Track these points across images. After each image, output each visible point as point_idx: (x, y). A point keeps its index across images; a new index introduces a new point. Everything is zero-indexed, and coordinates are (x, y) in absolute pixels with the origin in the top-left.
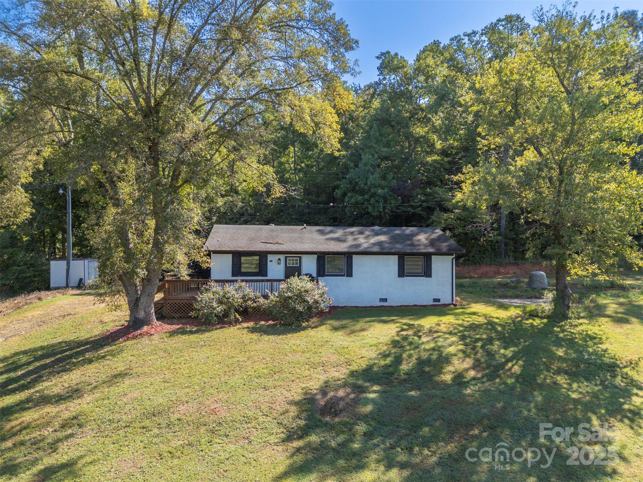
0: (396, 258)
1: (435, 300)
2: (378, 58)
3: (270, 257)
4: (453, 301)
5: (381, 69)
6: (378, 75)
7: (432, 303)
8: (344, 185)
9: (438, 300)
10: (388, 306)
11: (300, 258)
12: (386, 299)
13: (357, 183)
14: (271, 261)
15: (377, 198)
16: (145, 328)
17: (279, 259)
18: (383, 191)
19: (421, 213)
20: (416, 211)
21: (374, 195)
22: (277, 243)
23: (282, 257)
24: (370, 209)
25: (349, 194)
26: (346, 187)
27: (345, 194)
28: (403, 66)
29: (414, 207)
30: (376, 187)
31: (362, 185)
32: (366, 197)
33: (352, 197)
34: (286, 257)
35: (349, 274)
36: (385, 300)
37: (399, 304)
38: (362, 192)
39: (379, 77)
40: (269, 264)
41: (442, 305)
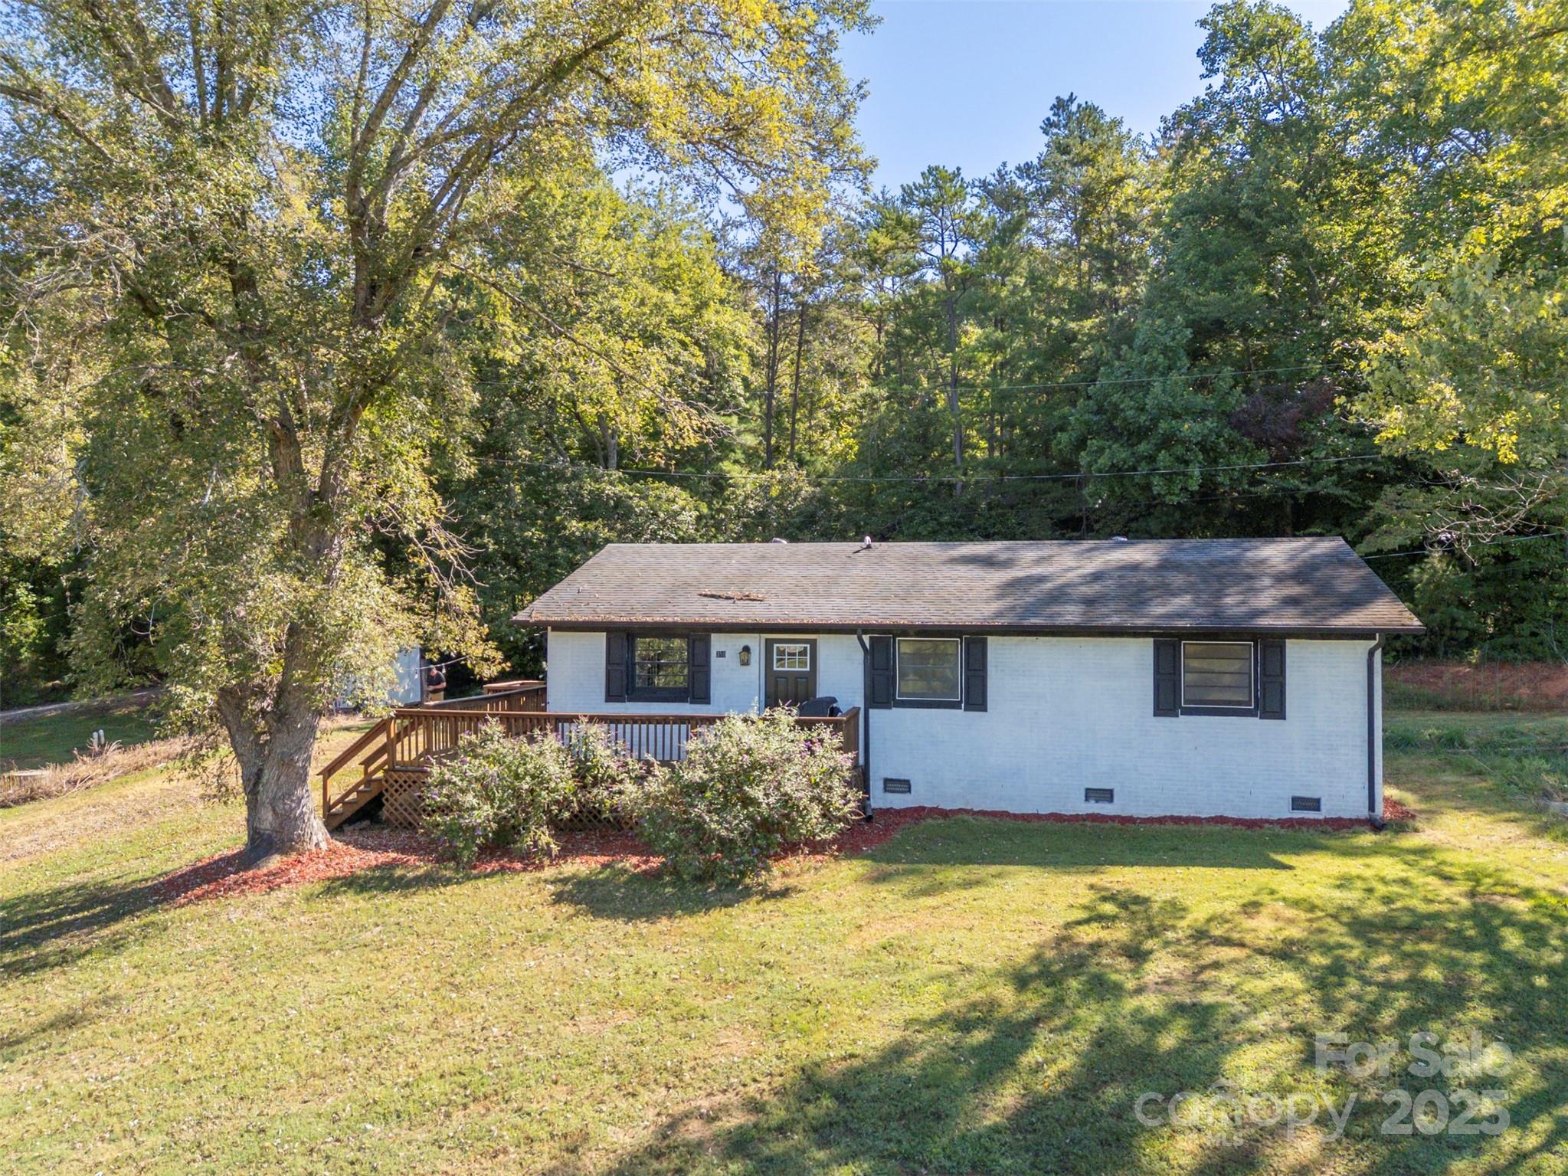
0: (1147, 645)
1: (1298, 803)
2: (1203, 23)
3: (718, 642)
4: (1372, 807)
5: (1208, 55)
6: (1202, 76)
7: (1286, 813)
8: (1077, 415)
9: (1315, 804)
10: (1113, 818)
11: (813, 644)
12: (1111, 792)
13: (1116, 410)
14: (722, 654)
15: (1179, 450)
16: (275, 862)
17: (746, 649)
18: (1197, 427)
19: (1338, 491)
20: (1318, 487)
21: (1167, 441)
22: (748, 598)
23: (755, 642)
24: (1158, 486)
25: (1093, 444)
26: (1087, 423)
27: (1081, 444)
28: (1280, 33)
29: (1311, 475)
30: (1176, 416)
31: (1131, 413)
32: (1143, 448)
33: (1101, 450)
34: (769, 644)
35: (976, 699)
36: (1107, 795)
37: (1157, 813)
38: (1135, 434)
39: (1206, 82)
40: (715, 662)
41: (1327, 821)
